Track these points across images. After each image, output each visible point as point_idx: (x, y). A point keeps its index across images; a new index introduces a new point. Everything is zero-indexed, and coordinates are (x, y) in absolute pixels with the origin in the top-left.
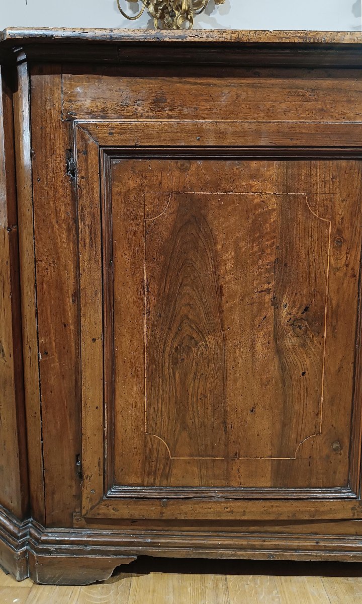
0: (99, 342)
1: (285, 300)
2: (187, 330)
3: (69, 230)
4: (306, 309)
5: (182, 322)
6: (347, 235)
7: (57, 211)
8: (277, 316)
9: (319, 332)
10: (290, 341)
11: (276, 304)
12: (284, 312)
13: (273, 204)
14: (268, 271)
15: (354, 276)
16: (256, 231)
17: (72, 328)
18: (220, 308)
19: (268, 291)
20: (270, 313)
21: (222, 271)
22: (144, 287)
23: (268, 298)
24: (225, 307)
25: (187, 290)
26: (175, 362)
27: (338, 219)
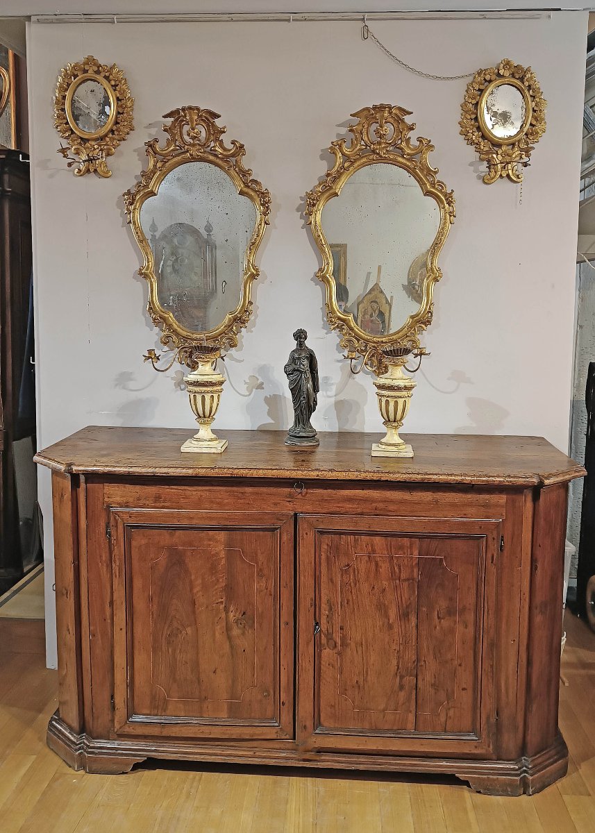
0: (124, 630)
1: (232, 608)
2: (175, 624)
3: (107, 566)
4: (244, 613)
5: (172, 620)
6: (266, 572)
7: (101, 556)
8: (227, 617)
9: (252, 627)
10: (236, 632)
11: (226, 610)
12: (231, 615)
13: (222, 554)
14: (221, 591)
15: (271, 595)
16: (213, 569)
17: (109, 621)
18: (194, 612)
19: (222, 602)
20: (223, 615)
21: (195, 591)
22: (151, 599)
23: (222, 607)
24: (197, 612)
25: (175, 601)
26: (169, 643)
27: (260, 563)
